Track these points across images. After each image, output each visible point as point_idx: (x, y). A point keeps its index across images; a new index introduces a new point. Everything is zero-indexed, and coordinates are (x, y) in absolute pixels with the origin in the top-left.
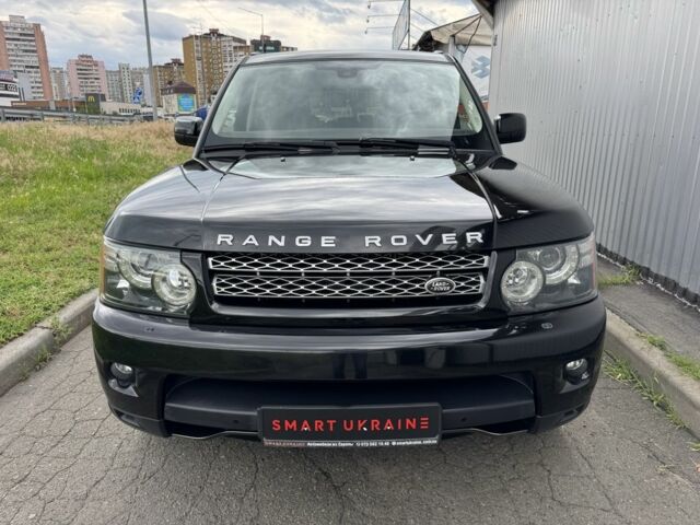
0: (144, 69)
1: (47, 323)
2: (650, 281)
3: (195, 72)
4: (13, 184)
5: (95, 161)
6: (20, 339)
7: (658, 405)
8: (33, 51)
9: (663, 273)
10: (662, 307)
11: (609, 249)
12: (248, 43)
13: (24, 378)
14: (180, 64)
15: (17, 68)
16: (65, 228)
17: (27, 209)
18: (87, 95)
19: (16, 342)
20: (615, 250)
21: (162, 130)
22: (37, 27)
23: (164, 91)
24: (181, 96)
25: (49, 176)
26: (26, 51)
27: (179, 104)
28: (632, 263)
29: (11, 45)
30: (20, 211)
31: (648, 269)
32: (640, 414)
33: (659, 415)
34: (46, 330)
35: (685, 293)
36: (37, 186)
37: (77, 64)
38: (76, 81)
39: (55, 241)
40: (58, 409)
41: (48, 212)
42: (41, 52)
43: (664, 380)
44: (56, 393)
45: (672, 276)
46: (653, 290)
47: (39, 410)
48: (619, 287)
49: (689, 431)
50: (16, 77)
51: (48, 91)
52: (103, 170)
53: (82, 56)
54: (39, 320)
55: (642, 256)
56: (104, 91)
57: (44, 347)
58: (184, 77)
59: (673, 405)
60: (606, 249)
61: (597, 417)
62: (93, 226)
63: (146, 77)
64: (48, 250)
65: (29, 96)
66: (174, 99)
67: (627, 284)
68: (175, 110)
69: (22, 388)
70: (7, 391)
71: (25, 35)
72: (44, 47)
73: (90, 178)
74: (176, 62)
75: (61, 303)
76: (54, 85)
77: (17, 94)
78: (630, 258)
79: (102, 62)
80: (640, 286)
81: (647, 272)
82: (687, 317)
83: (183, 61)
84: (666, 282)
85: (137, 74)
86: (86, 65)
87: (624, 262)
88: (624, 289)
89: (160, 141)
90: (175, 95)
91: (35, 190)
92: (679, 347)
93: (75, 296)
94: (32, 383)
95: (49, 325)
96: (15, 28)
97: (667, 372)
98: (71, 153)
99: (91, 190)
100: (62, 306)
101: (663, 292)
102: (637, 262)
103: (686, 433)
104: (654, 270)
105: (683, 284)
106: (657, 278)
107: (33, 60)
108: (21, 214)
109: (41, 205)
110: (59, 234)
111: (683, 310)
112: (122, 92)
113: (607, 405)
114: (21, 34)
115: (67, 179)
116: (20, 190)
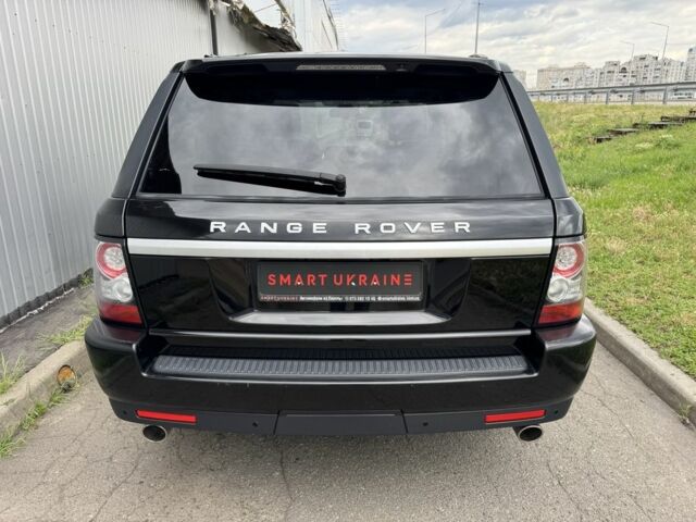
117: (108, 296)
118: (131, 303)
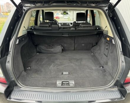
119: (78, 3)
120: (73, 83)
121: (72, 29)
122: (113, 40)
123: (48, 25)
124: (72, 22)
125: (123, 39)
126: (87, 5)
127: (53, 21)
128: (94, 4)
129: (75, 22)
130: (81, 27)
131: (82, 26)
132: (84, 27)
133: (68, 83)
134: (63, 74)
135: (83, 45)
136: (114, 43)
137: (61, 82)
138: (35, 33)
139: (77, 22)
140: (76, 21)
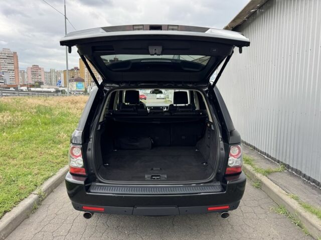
0: (61, 71)
1: (36, 192)
2: (290, 170)
3: (84, 73)
4: (13, 127)
5: (47, 116)
6: (26, 199)
7: (298, 225)
8: (12, 63)
9: (295, 167)
10: (296, 182)
11: (272, 156)
12: (108, 61)
13: (28, 217)
14: (78, 69)
15: (4, 71)
16: (38, 148)
17: (20, 139)
18: (36, 82)
19: (24, 201)
20: (274, 157)
21: (73, 100)
22: (15, 53)
23: (70, 81)
24: (77, 83)
25: (28, 123)
26: (9, 63)
27: (77, 86)
28: (282, 162)
29: (3, 61)
30: (17, 140)
31: (289, 165)
32: (291, 229)
33: (299, 229)
34: (36, 195)
35: (304, 176)
36: (24, 128)
37: (32, 69)
38: (30, 76)
39: (35, 154)
40: (45, 231)
41: (30, 140)
42: (16, 64)
43: (300, 214)
44: (42, 224)
45: (299, 169)
46: (291, 174)
47: (36, 232)
48: (277, 173)
49: (311, 236)
50: (3, 74)
51: (17, 81)
52: (51, 120)
53: (35, 66)
54: (33, 190)
55: (285, 160)
56: (43, 80)
57: (36, 203)
58: (79, 74)
59: (304, 225)
60: (270, 156)
61: (274, 231)
62: (50, 146)
63: (62, 75)
64: (32, 158)
65: (8, 83)
66: (75, 84)
67: (280, 172)
68: (75, 89)
69: (27, 221)
70: (21, 223)
71: (9, 57)
72: (17, 61)
73: (46, 124)
74: (76, 68)
75: (41, 183)
76: (20, 77)
77: (3, 81)
78: (281, 160)
79: (43, 68)
80: (286, 172)
81: (288, 167)
82: (307, 186)
83: (79, 68)
84: (296, 171)
85: (58, 73)
86: (35, 70)
87: (279, 162)
88: (280, 174)
89: (73, 106)
90: (75, 83)
91: (23, 130)
92: (304, 199)
93: (46, 179)
94: (31, 220)
95: (37, 193)
96: (5, 54)
97: (300, 211)
98: (36, 112)
99: (47, 129)
100: (41, 184)
101: (296, 175)
102: (284, 162)
103: (310, 238)
104: (291, 165)
105: (304, 172)
106: (292, 169)
107: (12, 67)
108: (18, 141)
109: (27, 137)
110: (36, 151)
111: (305, 183)
112: (51, 81)
113: (278, 225)
114: (7, 56)
115: (36, 125)
116: (17, 130)
117: (73, 165)
118: (83, 167)
119: (172, 83)
120: (166, 176)
121: (166, 114)
122: (212, 126)
123: (132, 109)
124: (168, 105)
125: (223, 123)
126: (183, 85)
127: (138, 103)
128: (190, 83)
129: (173, 105)
130: (178, 111)
131: (180, 110)
132: (182, 111)
133: (159, 177)
134: (152, 169)
135: (183, 137)
136: (213, 128)
137: (150, 176)
138: (115, 119)
139: (175, 105)
140: (174, 103)
